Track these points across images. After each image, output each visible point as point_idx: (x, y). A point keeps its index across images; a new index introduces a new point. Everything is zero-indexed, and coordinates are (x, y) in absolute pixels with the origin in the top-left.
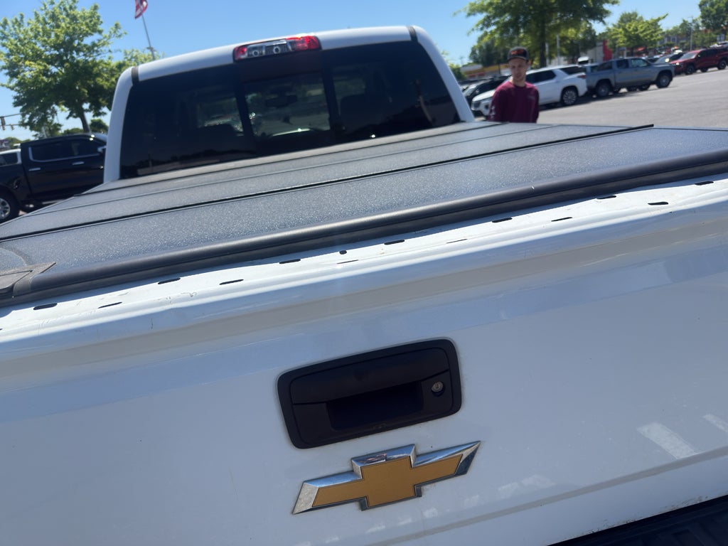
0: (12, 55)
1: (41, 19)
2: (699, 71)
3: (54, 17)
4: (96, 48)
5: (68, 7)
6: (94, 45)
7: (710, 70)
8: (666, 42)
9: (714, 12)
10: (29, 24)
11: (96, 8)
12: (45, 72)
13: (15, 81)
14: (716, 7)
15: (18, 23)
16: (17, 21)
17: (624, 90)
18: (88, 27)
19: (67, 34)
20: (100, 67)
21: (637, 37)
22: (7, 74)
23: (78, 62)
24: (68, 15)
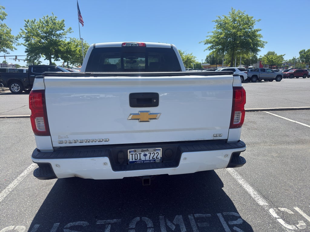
0: (28, 33)
1: (42, 22)
2: (295, 78)
3: (47, 22)
4: (61, 36)
5: (53, 19)
6: (60, 34)
7: (299, 78)
8: (286, 65)
9: (305, 56)
10: (37, 23)
11: (63, 21)
12: (40, 42)
13: (28, 43)
14: (306, 54)
15: (33, 22)
16: (33, 21)
17: (263, 80)
18: (59, 27)
19: (51, 29)
20: (61, 43)
21: (272, 61)
22: (25, 40)
23: (53, 39)
24: (52, 22)
